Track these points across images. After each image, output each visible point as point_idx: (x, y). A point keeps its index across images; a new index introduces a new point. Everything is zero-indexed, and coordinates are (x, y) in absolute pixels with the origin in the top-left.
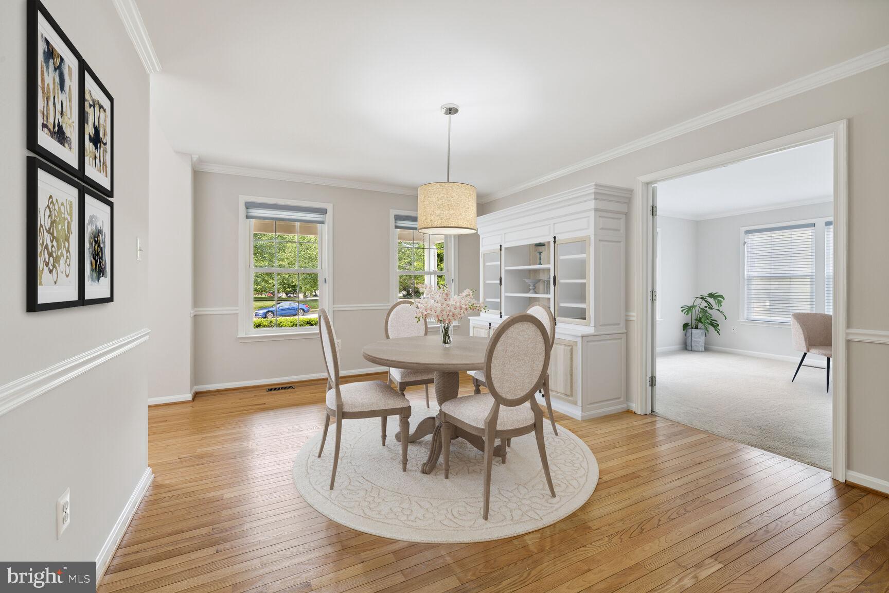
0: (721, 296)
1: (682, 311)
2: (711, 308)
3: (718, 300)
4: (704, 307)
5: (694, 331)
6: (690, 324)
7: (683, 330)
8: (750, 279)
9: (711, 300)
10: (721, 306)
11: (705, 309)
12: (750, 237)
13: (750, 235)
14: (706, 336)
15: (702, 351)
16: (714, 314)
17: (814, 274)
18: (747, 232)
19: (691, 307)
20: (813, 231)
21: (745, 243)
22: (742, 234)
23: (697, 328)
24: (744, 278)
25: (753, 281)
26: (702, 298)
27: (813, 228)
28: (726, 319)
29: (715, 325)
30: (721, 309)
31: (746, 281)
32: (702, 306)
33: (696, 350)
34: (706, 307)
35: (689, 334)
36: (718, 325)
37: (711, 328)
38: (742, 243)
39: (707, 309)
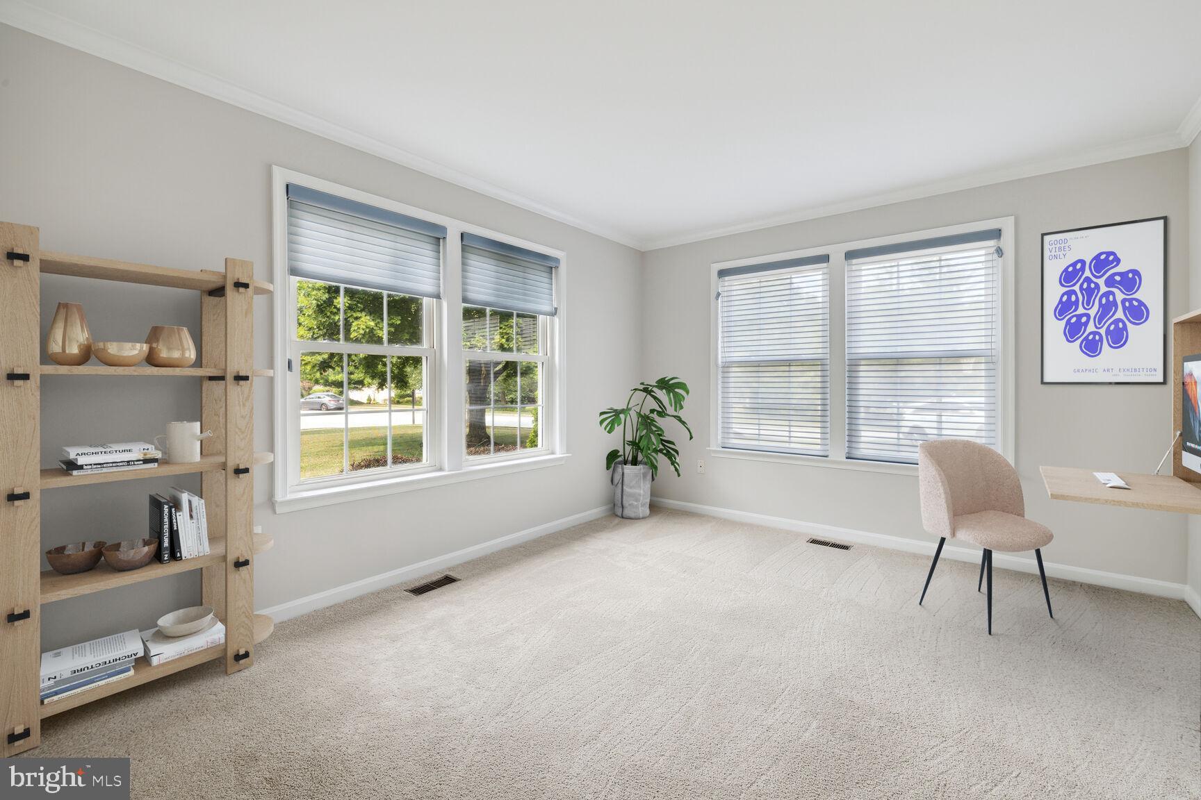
0: (682, 386)
1: (601, 422)
2: (662, 414)
3: (676, 394)
4: (647, 413)
5: (629, 469)
6: (621, 453)
7: (608, 468)
8: (727, 366)
9: (661, 394)
10: (682, 407)
11: (651, 415)
12: (726, 284)
13: (726, 278)
14: (653, 479)
15: (644, 518)
16: (668, 426)
17: (828, 356)
18: (722, 273)
19: (623, 411)
20: (825, 271)
21: (718, 295)
22: (714, 274)
23: (635, 462)
24: (717, 365)
25: (731, 370)
26: (645, 390)
27: (825, 265)
28: (691, 438)
29: (670, 452)
30: (681, 414)
31: (720, 370)
32: (646, 411)
33: (632, 515)
34: (652, 411)
35: (617, 477)
36: (677, 452)
37: (662, 460)
38: (713, 295)
39: (655, 416)
